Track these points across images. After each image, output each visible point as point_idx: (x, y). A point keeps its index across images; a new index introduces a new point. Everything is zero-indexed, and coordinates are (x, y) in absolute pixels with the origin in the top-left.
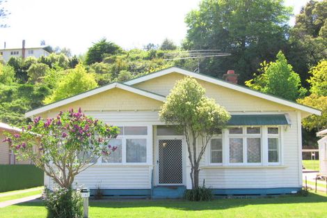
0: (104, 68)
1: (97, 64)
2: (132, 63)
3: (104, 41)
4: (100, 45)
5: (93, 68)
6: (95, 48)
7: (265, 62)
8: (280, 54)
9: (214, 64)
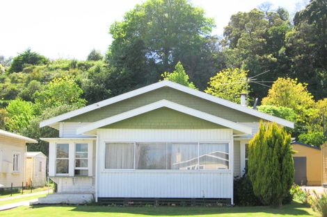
0: (19, 78)
1: (14, 74)
2: (48, 73)
3: (29, 51)
4: (24, 55)
5: (10, 78)
6: (19, 58)
7: (165, 73)
8: (179, 65)
9: (124, 74)
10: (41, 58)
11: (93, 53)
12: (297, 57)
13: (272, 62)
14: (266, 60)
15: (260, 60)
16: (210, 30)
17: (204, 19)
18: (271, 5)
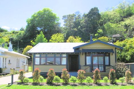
9: (28, 35)
10: (4, 30)
11: (22, 28)
12: (83, 29)
13: (76, 31)
14: (74, 30)
15: (72, 30)
16: (58, 21)
17: (56, 17)
18: (80, 12)
